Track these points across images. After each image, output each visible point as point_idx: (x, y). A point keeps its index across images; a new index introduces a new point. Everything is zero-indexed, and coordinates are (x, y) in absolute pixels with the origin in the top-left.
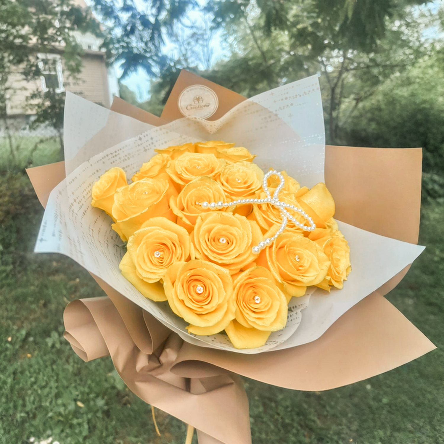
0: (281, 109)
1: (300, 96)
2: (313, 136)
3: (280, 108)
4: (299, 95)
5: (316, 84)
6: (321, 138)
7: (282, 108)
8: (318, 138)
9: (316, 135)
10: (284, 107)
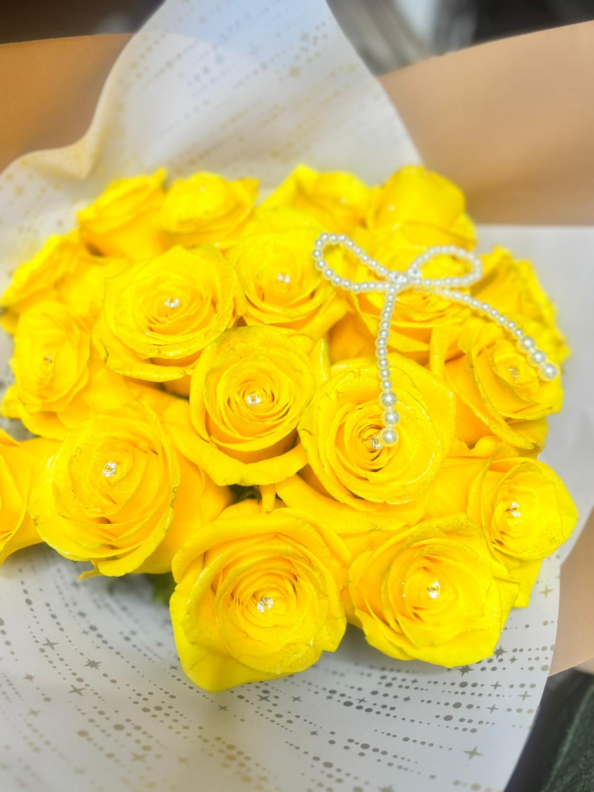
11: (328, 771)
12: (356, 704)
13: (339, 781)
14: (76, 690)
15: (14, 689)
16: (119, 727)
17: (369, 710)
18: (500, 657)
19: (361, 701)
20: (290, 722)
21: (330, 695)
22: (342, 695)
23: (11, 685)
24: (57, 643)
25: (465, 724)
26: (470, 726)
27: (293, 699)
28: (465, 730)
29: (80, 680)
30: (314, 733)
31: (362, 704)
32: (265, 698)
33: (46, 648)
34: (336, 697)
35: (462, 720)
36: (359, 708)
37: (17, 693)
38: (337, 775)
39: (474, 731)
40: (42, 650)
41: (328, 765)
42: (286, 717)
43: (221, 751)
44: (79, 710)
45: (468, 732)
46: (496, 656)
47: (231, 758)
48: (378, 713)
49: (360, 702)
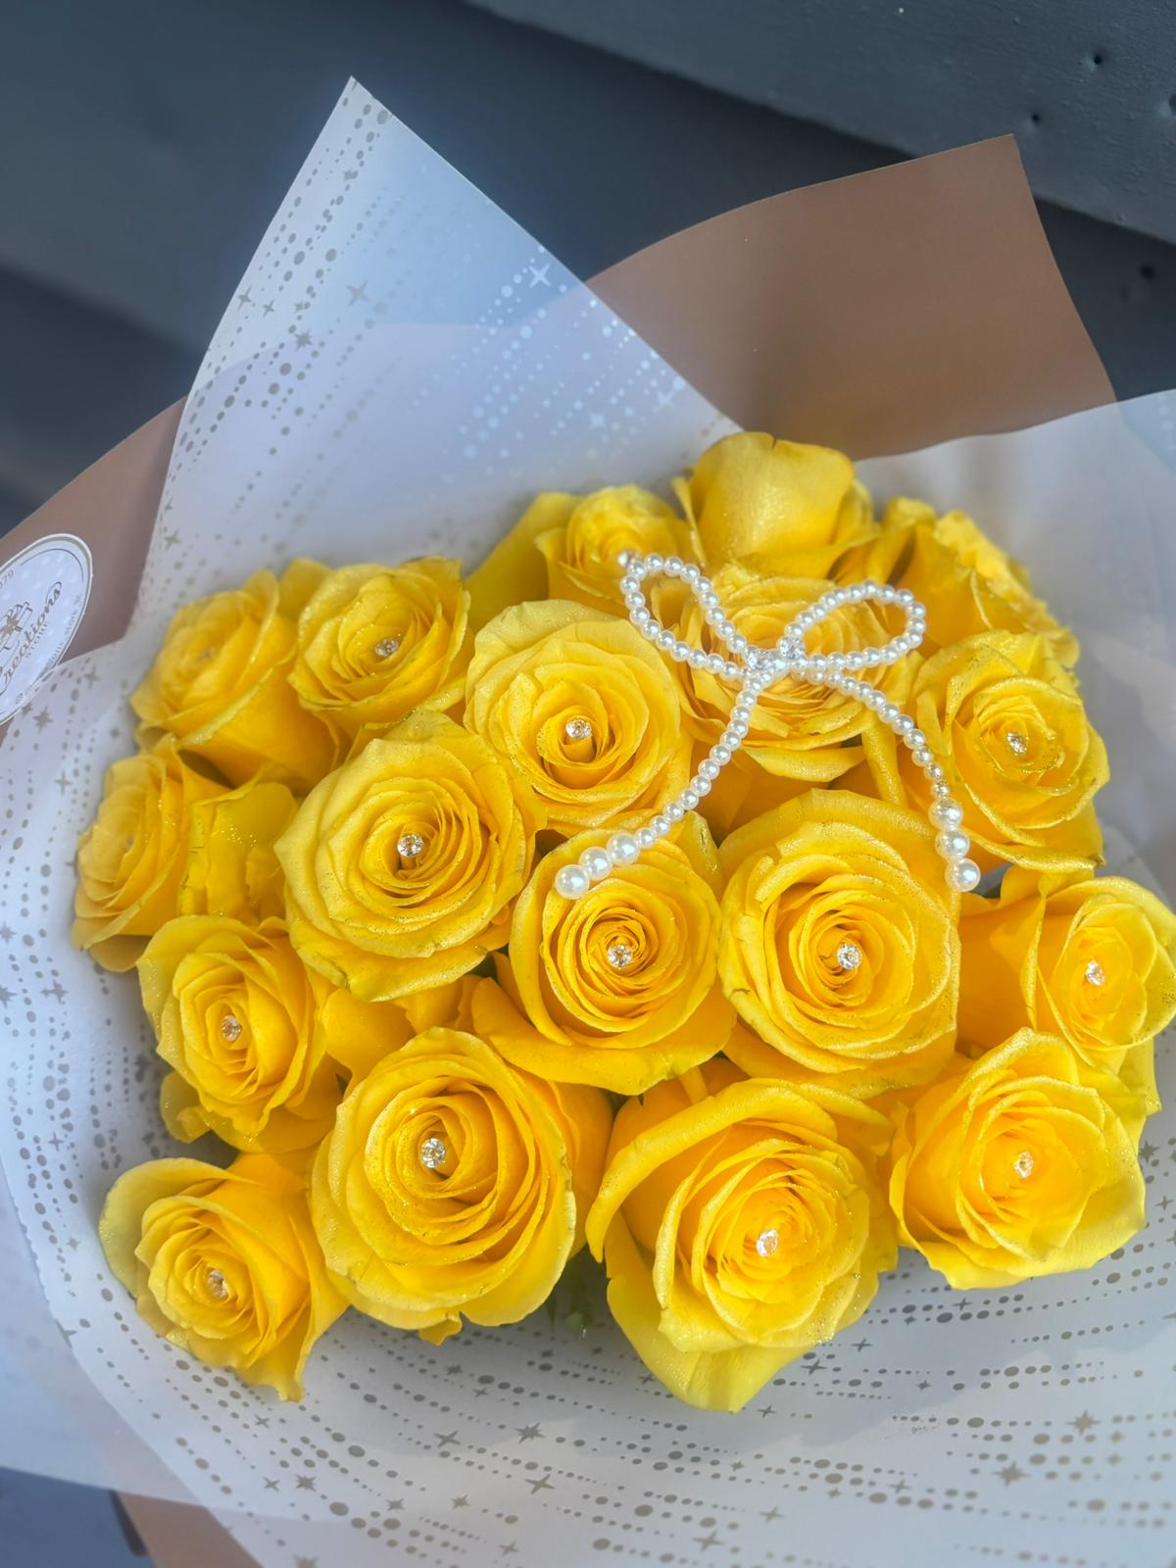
0: (307, 305)
1: (340, 200)
2: (507, 291)
3: (299, 307)
4: (332, 203)
5: (367, 110)
6: (547, 275)
7: (307, 298)
8: (535, 282)
9: (518, 279)
10: (310, 290)
11: (981, 1431)
12: (957, 1313)
13: (1007, 1438)
14: (540, 1485)
15: (453, 1530)
16: (644, 1511)
17: (983, 1315)
18: (1152, 1159)
19: (962, 1305)
20: (877, 1384)
21: (908, 1316)
22: (927, 1308)
23: (444, 1527)
24: (455, 1433)
25: (1145, 1277)
26: (1154, 1278)
27: (857, 1348)
28: (1148, 1285)
29: (531, 1466)
30: (923, 1386)
31: (966, 1310)
32: (816, 1367)
33: (445, 1448)
34: (918, 1314)
35: (1136, 1273)
36: (966, 1317)
37: (462, 1534)
38: (998, 1432)
39: (1163, 1282)
40: (445, 1455)
41: (975, 1423)
42: (867, 1380)
43: (814, 1476)
44: (567, 1511)
45: (1155, 1286)
46: (1144, 1159)
47: (833, 1479)
48: (1000, 1313)
49: (962, 1308)
